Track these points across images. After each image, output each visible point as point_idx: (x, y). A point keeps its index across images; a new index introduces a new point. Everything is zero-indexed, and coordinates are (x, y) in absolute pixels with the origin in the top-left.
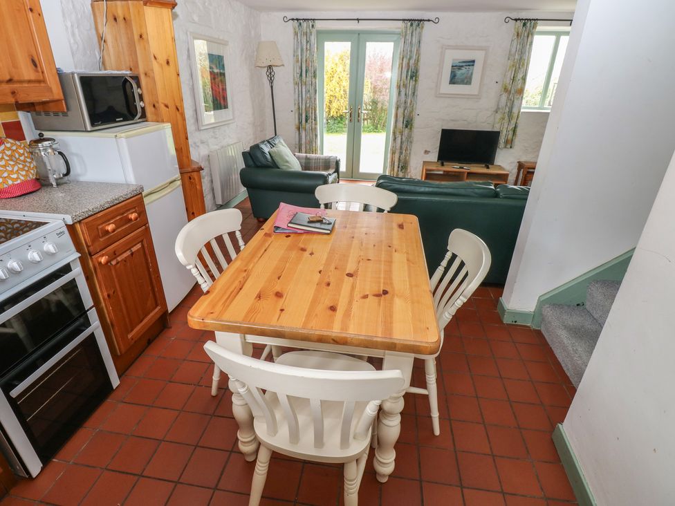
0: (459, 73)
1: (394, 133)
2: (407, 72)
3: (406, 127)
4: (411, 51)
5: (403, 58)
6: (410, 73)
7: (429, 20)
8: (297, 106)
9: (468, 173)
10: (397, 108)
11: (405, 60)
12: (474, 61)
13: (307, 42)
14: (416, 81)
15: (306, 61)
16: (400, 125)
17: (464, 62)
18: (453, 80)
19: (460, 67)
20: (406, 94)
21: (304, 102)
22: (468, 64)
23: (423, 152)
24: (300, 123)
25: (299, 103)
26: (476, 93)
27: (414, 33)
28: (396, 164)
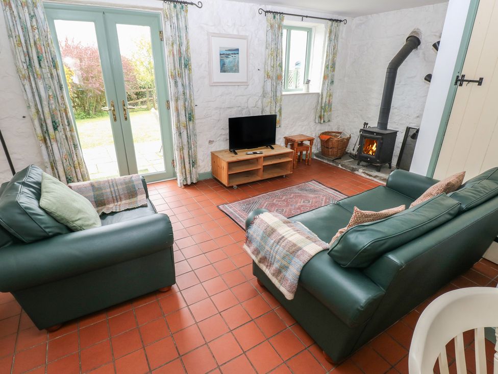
0: (227, 61)
1: (178, 128)
2: (180, 60)
3: (190, 120)
4: (180, 37)
5: (173, 44)
6: (183, 62)
7: (192, 4)
8: (33, 110)
9: (264, 157)
10: (177, 100)
11: (175, 47)
12: (238, 50)
13: (32, 17)
14: (190, 70)
15: (35, 43)
16: (183, 118)
17: (229, 50)
18: (223, 69)
19: (227, 56)
20: (183, 85)
21: (45, 103)
22: (233, 52)
23: (207, 143)
24: (45, 132)
25: (36, 105)
26: (245, 81)
27: (180, 17)
28: (187, 160)
